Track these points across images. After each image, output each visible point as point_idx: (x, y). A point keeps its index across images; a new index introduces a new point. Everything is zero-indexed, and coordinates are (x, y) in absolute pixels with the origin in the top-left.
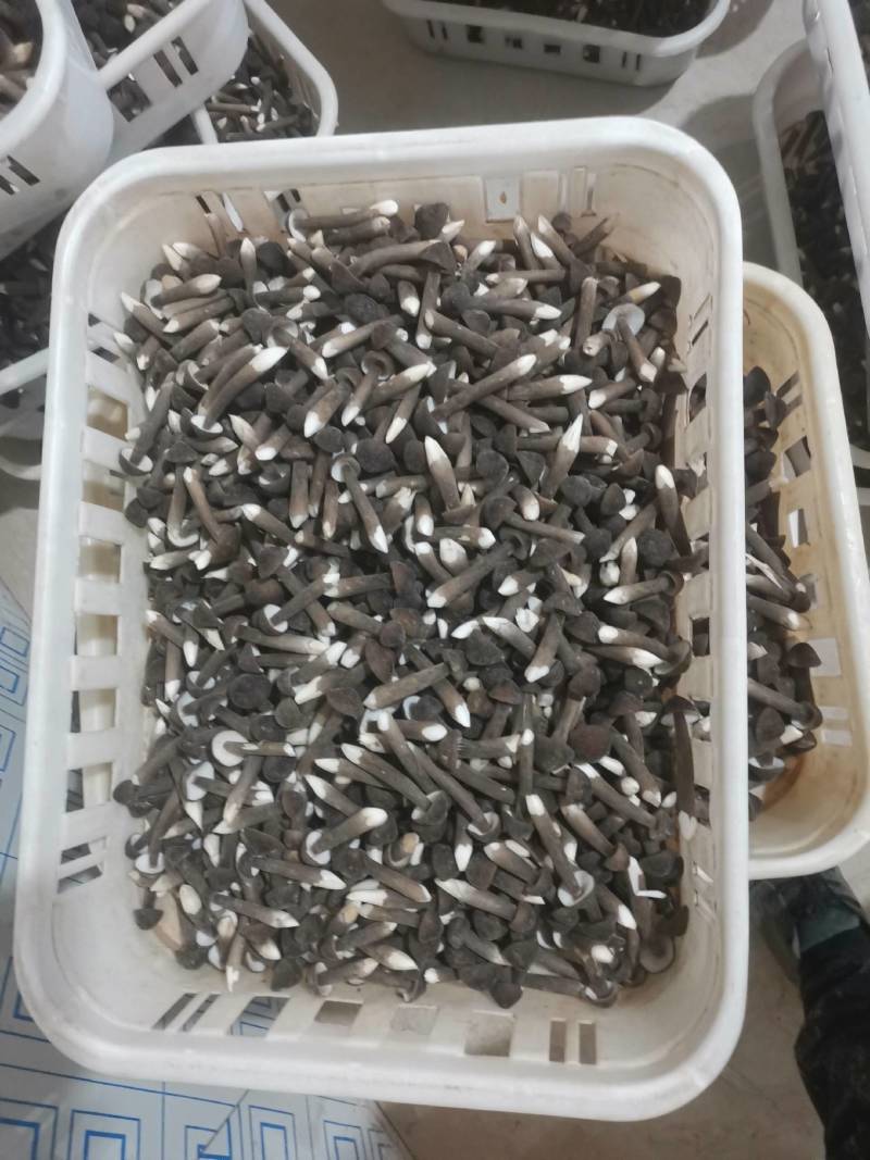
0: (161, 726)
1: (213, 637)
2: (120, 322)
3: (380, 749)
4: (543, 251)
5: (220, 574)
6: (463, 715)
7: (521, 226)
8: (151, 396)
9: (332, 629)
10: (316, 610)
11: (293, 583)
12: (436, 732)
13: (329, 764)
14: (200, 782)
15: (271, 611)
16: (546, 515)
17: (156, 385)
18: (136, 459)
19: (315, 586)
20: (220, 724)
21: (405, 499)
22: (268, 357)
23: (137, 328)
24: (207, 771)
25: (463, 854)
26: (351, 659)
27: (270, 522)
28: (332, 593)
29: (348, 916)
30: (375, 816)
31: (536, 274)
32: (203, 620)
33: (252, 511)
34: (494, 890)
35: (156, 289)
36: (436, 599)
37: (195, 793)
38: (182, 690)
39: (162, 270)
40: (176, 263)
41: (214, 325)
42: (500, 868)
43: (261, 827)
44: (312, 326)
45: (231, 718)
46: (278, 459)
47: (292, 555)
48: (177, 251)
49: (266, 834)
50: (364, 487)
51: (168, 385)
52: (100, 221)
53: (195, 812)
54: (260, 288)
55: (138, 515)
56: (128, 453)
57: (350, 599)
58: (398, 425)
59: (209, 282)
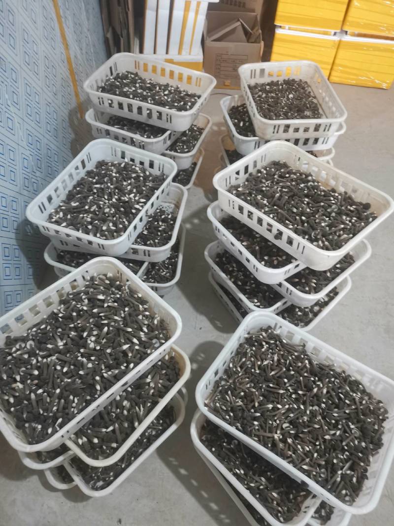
0: (26, 335)
1: (49, 327)
2: (91, 275)
3: (49, 363)
4: (156, 322)
5: (60, 319)
6: (65, 370)
7: (156, 316)
8: (84, 289)
9: (65, 341)
10: (66, 336)
11: (67, 329)
12: (59, 368)
13: (40, 359)
14: (20, 346)
15: (60, 330)
16: (110, 354)
17: (86, 288)
18: (71, 294)
19: (69, 332)
20: (33, 340)
21: (95, 333)
22: (101, 297)
23: (92, 279)
24: (23, 345)
25: (40, 391)
26: (61, 347)
27: (75, 318)
28: (71, 336)
29: (14, 385)
30: (36, 373)
31: (151, 324)
32: (50, 324)
33: (74, 314)
34: (37, 402)
35: (101, 276)
36: (82, 350)
37: (18, 346)
38: (35, 331)
39: (105, 275)
40: (108, 276)
41: (102, 288)
42: (42, 399)
43: (20, 360)
44: (113, 300)
45: (36, 341)
46: (86, 311)
47: (72, 325)
48: (110, 275)
49: (19, 362)
50: (92, 326)
51: (87, 289)
52: (102, 262)
53: (14, 349)
54: (114, 289)
55: (62, 302)
56: (70, 292)
57: (72, 339)
58: (106, 322)
59: (108, 282)
